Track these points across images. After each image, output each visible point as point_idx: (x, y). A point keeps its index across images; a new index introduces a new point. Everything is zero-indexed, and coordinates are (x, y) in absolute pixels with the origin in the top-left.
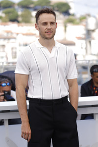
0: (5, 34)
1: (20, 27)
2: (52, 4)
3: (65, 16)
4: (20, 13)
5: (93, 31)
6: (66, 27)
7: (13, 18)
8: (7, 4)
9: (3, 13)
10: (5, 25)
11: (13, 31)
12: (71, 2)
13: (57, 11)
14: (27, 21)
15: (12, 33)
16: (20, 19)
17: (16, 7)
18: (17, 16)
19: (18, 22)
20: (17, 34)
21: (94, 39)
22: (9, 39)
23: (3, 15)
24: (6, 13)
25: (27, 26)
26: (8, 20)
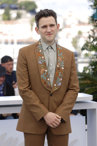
6: (32, 25)
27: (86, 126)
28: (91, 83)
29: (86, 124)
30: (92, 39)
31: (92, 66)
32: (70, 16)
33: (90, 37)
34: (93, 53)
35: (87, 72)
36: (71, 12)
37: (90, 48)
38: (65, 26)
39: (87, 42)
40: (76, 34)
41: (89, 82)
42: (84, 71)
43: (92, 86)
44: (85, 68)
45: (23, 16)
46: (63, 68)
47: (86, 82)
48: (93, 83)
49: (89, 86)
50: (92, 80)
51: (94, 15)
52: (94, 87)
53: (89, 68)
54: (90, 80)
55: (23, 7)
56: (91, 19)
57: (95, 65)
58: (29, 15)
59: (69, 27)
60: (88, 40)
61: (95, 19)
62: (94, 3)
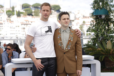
0: (25, 22)
1: (33, 18)
3: (57, 12)
4: (33, 11)
5: (73, 21)
7: (30, 13)
8: (26, 6)
9: (24, 10)
10: (25, 17)
11: (29, 21)
12: (61, 5)
13: (54, 10)
14: (37, 15)
15: (29, 22)
16: (33, 14)
17: (31, 7)
18: (32, 12)
19: (32, 15)
20: (32, 22)
21: (73, 25)
22: (27, 25)
23: (24, 12)
24: (25, 11)
25: (37, 18)
26: (27, 14)
28: (92, 50)
31: (92, 40)
32: (78, 13)
33: (91, 25)
34: (93, 33)
35: (90, 44)
36: (79, 11)
37: (91, 31)
38: (76, 18)
39: (90, 27)
40: (82, 23)
41: (91, 49)
42: (88, 43)
43: (93, 51)
44: (88, 41)
45: (53, 13)
47: (89, 49)
48: (94, 50)
49: (91, 51)
50: (93, 48)
51: (93, 12)
52: (94, 52)
53: (91, 41)
54: (91, 48)
55: (53, 9)
56: (92, 15)
57: (94, 40)
58: (56, 13)
59: (78, 19)
60: (90, 26)
61: (94, 15)
62: (93, 6)
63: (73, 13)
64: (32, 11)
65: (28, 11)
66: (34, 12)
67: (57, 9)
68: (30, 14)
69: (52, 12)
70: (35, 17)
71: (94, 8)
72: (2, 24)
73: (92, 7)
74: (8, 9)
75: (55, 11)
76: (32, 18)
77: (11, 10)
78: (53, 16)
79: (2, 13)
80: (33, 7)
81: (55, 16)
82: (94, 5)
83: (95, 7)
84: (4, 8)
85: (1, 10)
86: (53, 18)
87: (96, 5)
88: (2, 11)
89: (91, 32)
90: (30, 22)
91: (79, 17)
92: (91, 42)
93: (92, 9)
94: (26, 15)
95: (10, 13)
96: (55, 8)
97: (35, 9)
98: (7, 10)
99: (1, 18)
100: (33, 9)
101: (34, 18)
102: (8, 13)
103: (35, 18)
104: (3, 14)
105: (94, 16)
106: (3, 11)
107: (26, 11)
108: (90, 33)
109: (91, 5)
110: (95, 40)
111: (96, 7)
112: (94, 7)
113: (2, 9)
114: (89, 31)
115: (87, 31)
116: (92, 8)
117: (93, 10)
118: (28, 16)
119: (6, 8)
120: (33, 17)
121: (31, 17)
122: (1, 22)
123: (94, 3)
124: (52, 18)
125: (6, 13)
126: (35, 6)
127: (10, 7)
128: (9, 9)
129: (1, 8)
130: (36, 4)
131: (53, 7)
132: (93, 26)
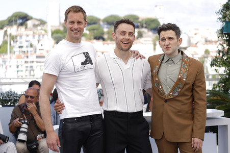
1: (106, 45)
2: (140, 20)
4: (106, 30)
5: (185, 49)
6: (155, 45)
7: (98, 35)
8: (92, 20)
12: (161, 18)
13: (146, 27)
16: (106, 37)
17: (101, 23)
18: (103, 33)
19: (104, 40)
20: (103, 53)
24: (90, 30)
25: (113, 44)
26: (92, 37)
27: (218, 147)
29: (217, 145)
30: (221, 54)
32: (196, 34)
34: (222, 70)
35: (218, 89)
36: (197, 29)
37: (220, 64)
38: (190, 44)
39: (216, 57)
41: (219, 98)
42: (214, 88)
43: (223, 103)
44: (214, 85)
45: (144, 35)
46: (184, 80)
47: (215, 98)
48: (224, 100)
51: (223, 28)
55: (145, 25)
56: (220, 32)
57: (224, 82)
58: (151, 33)
59: (196, 45)
60: (218, 55)
61: (224, 32)
62: (223, 15)
63: (185, 33)
64: (103, 30)
65: (95, 31)
66: (108, 33)
67: (153, 26)
68: (99, 38)
69: (144, 32)
70: (109, 42)
71: (224, 20)
72: (43, 57)
73: (221, 16)
74: (55, 26)
75: (148, 31)
76: (104, 44)
77: (62, 29)
78: (146, 41)
79: (43, 36)
80: (106, 23)
81: (149, 41)
82: (224, 13)
83: (226, 17)
84: (47, 26)
85: (42, 29)
86: (145, 44)
87: (228, 13)
88: (43, 32)
89: (220, 66)
90: (100, 52)
91: (198, 42)
92: (219, 86)
93: (219, 21)
94: (90, 39)
95: (59, 35)
96: (149, 25)
97: (109, 26)
98: (53, 30)
99: (42, 45)
100: (106, 26)
101: (108, 44)
102: (55, 35)
103: (110, 45)
104: (46, 36)
105: (225, 34)
106: (46, 31)
107: (92, 31)
108: (217, 68)
109: (218, 13)
110: (227, 83)
111: (228, 16)
112: (224, 17)
113: (44, 28)
114: (216, 65)
115: (212, 65)
116: (220, 19)
117: (222, 23)
118: (95, 41)
119: (52, 26)
120: (105, 42)
121: (100, 42)
122: (41, 53)
123: (223, 10)
124: (142, 43)
125: (52, 35)
126: (109, 21)
127: (60, 23)
128: (57, 28)
129: (41, 25)
130: (112, 16)
131: (144, 22)
132: (223, 56)
